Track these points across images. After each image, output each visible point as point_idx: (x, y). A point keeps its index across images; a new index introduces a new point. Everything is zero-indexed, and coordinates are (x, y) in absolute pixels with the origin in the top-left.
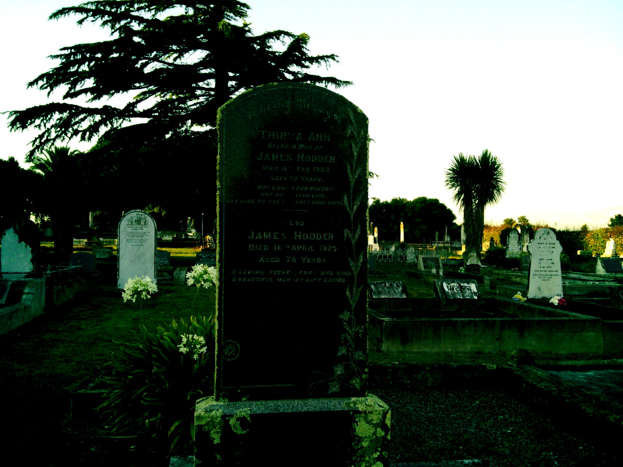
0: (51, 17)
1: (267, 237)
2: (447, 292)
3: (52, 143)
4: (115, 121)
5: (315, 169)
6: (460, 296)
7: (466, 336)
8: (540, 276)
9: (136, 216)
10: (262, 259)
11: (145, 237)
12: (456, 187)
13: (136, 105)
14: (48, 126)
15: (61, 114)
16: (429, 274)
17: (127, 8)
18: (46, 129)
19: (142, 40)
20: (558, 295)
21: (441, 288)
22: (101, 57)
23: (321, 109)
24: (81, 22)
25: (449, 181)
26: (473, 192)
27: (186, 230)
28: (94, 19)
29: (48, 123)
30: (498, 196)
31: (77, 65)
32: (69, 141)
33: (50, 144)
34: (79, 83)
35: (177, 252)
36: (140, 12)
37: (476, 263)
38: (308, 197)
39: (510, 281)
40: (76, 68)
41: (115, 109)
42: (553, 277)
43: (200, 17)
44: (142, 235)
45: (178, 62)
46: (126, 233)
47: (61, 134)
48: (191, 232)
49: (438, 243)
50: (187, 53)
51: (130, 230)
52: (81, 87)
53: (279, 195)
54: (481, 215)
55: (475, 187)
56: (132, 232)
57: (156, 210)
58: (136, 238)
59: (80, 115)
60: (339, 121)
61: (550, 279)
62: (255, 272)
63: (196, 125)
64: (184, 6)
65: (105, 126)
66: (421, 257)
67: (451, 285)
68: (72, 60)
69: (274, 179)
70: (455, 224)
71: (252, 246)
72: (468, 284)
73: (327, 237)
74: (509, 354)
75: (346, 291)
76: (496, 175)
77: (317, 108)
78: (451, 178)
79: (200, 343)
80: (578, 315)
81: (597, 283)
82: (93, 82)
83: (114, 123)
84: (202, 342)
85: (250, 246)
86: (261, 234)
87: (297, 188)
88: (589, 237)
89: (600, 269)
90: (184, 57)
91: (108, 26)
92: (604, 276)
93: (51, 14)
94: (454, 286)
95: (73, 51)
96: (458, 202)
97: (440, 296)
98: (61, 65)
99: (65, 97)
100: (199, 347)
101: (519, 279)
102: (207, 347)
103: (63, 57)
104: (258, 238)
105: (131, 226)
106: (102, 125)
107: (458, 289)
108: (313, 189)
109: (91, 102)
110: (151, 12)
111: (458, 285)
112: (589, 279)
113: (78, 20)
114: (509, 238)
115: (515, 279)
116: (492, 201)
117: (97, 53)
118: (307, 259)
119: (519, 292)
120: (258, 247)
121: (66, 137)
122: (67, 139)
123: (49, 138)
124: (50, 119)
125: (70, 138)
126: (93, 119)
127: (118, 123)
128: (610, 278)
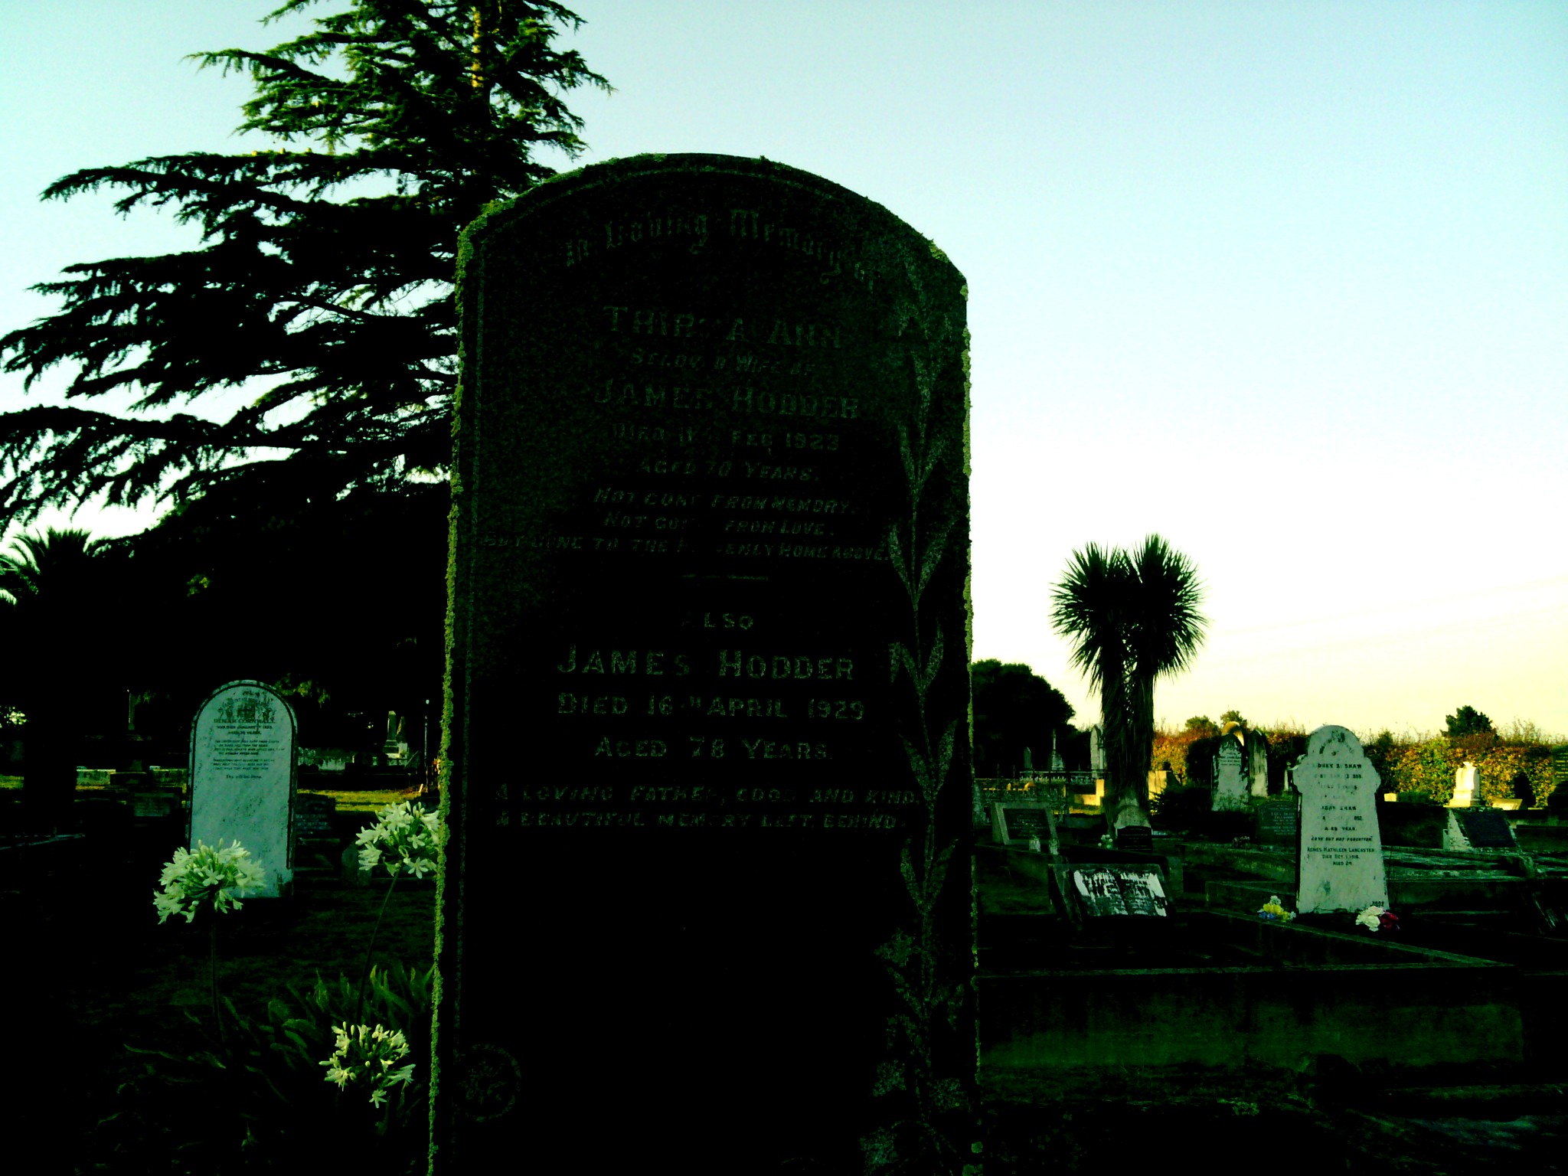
0: (48, 193)
1: (622, 669)
2: (1086, 897)
3: (32, 510)
4: (205, 455)
5: (793, 440)
6: (1120, 909)
7: (1154, 1019)
8: (1326, 853)
9: (243, 697)
10: (604, 747)
11: (264, 755)
12: (1082, 630)
13: (260, 416)
14: (25, 465)
15: (60, 434)
16: (1024, 852)
17: (249, 174)
18: (19, 475)
19: (283, 252)
20: (1377, 904)
21: (1070, 885)
22: (174, 291)
23: (812, 243)
24: (125, 205)
25: (1063, 614)
26: (1124, 641)
27: (384, 743)
28: (161, 199)
29: (24, 457)
30: (1187, 654)
31: (110, 312)
32: (79, 505)
33: (27, 513)
34: (112, 355)
35: (355, 800)
36: (281, 187)
37: (1137, 824)
38: (767, 531)
39: (1233, 871)
40: (106, 318)
41: (204, 422)
42: (1360, 854)
43: (436, 203)
44: (258, 747)
45: (375, 309)
46: (213, 742)
47: (59, 487)
48: (396, 750)
49: (1034, 776)
50: (399, 290)
51: (223, 735)
52: (117, 364)
53: (667, 523)
54: (1147, 701)
55: (1128, 630)
56: (229, 741)
57: (303, 690)
58: (238, 757)
59: (112, 438)
60: (871, 283)
61: (1354, 861)
62: (581, 791)
63: (418, 470)
64: (395, 172)
65: (175, 466)
66: (999, 810)
67: (1095, 878)
68: (96, 299)
69: (652, 469)
70: (1072, 727)
71: (568, 700)
72: (1140, 875)
73: (831, 669)
74: (1292, 1071)
75: (900, 860)
76: (1180, 599)
77: (796, 240)
78: (1068, 606)
79: (392, 1053)
80: (1447, 956)
81: (1456, 873)
82: (149, 352)
83: (200, 460)
84: (399, 1050)
85: (562, 700)
86: (601, 656)
87: (731, 503)
88: (1411, 758)
89: (1455, 838)
90: (390, 299)
91: (198, 219)
92: (1470, 857)
93: (48, 186)
94: (1102, 880)
95: (99, 274)
96: (1087, 668)
97: (1068, 909)
98: (67, 312)
99: (72, 392)
100: (390, 1067)
101: (1255, 863)
102: (413, 1066)
103: (72, 289)
104: (589, 670)
105: (226, 725)
106: (168, 465)
107: (1114, 890)
108: (784, 506)
109: (145, 408)
110: (309, 183)
111: (1112, 878)
112: (1434, 863)
113: (118, 200)
114: (1217, 761)
115: (1245, 864)
116: (1172, 665)
117: (165, 282)
118: (761, 747)
119: (1274, 898)
120: (591, 704)
121: (70, 496)
122: (73, 500)
123: (24, 497)
124: (29, 448)
125: (82, 499)
126: (146, 450)
127: (210, 459)
128: (1488, 861)
